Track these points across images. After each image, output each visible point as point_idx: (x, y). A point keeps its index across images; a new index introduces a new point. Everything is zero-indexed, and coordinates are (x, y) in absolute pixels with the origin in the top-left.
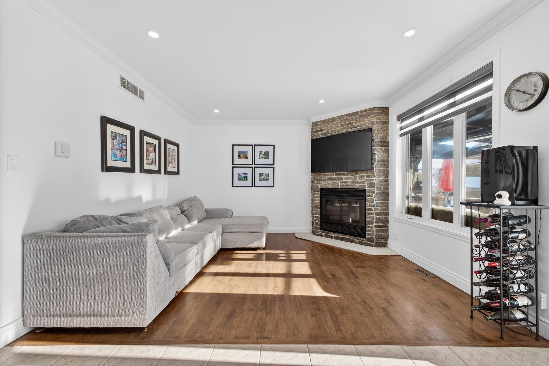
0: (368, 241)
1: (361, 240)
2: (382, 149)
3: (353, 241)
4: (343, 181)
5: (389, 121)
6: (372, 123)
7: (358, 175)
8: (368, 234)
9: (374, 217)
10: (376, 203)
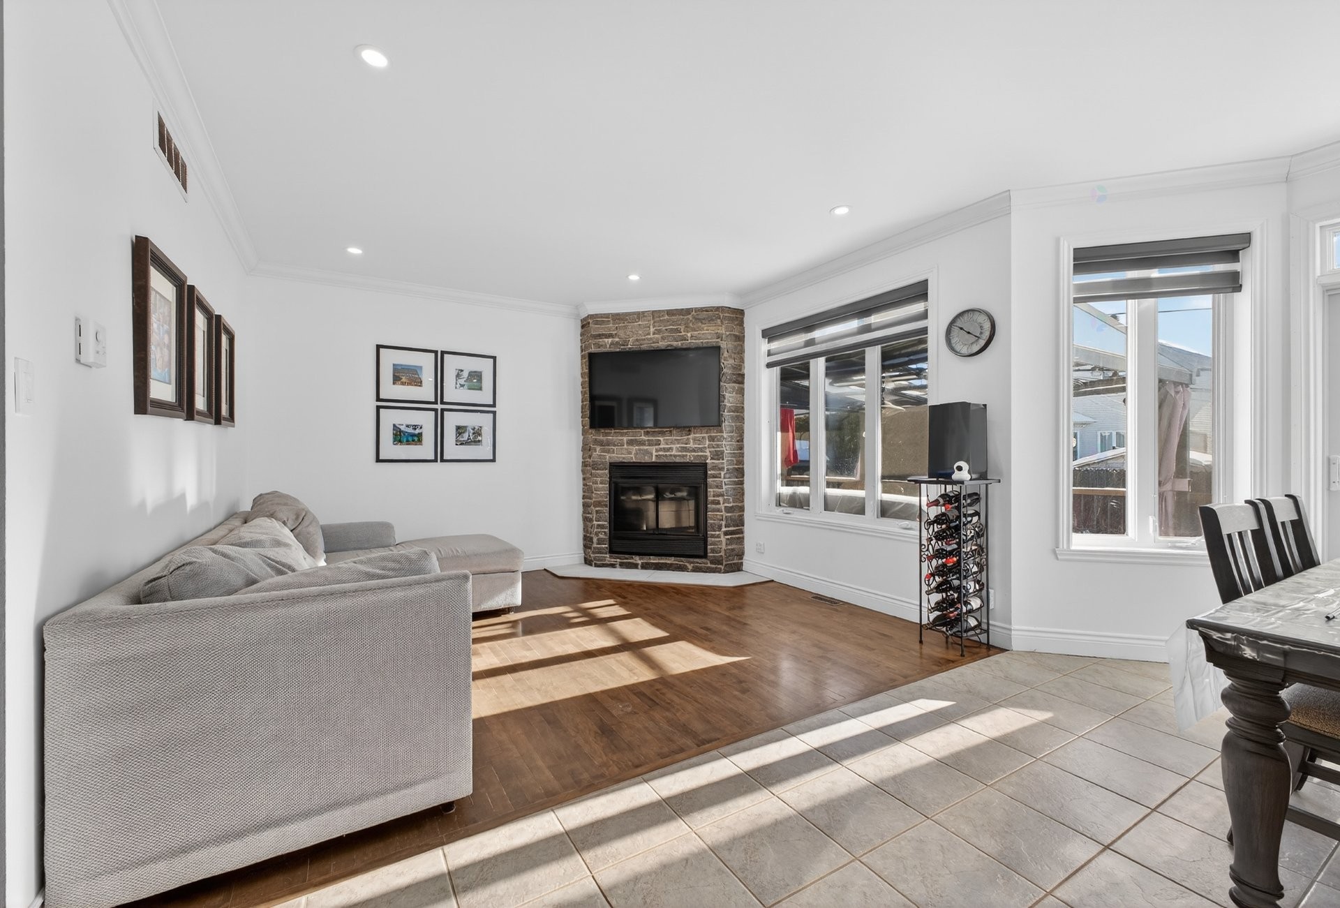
0: (711, 563)
1: (698, 563)
2: (734, 387)
3: (681, 568)
4: (662, 446)
5: (744, 336)
6: (719, 336)
7: (692, 436)
8: (711, 549)
9: (722, 516)
10: (726, 490)
